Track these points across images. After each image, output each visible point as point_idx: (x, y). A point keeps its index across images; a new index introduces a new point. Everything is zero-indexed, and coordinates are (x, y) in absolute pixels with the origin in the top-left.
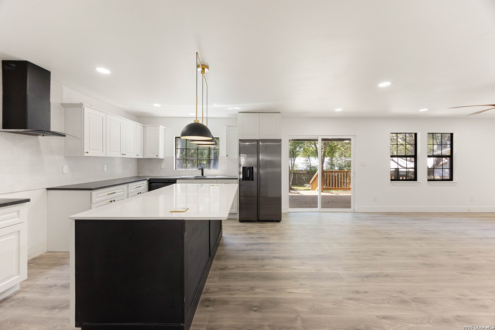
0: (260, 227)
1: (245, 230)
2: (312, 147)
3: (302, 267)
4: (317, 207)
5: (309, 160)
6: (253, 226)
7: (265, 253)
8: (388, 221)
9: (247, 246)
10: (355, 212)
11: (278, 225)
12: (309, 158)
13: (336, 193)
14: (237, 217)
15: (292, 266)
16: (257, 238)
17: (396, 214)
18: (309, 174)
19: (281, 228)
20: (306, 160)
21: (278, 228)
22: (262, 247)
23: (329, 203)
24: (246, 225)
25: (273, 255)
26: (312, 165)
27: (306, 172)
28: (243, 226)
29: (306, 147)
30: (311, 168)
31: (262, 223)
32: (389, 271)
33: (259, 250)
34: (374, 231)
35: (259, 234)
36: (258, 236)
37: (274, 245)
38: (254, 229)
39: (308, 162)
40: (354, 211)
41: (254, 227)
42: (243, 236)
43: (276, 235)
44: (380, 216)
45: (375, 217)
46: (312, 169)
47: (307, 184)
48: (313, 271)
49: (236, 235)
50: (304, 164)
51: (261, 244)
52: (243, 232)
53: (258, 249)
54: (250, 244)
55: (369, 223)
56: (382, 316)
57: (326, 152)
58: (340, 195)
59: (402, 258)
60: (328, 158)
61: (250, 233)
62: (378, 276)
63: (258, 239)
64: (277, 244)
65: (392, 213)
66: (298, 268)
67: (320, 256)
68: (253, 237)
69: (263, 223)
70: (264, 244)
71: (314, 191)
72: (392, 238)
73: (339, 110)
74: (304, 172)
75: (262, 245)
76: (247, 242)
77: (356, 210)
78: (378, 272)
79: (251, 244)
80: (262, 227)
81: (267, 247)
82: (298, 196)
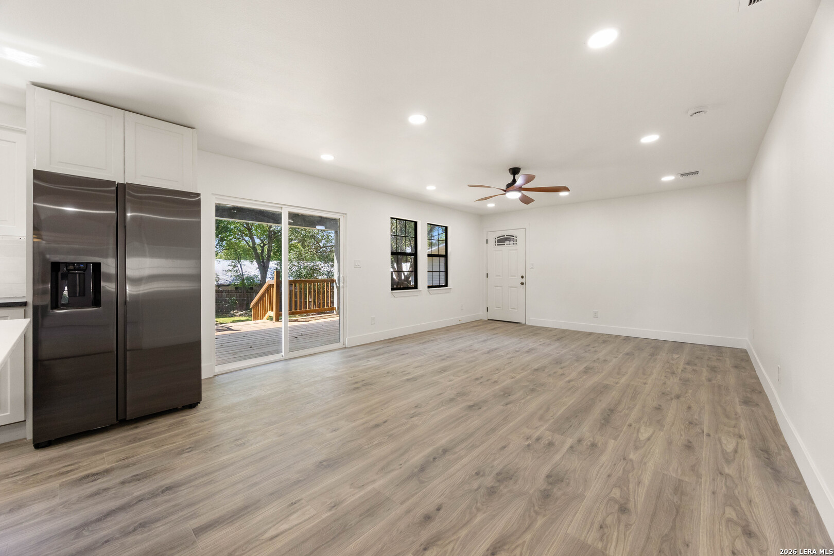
0: (131, 442)
1: (63, 474)
2: (245, 240)
3: (294, 519)
4: (279, 351)
5: (239, 266)
6: (100, 445)
7: (161, 529)
8: (396, 353)
9: (78, 536)
10: (345, 348)
11: (192, 418)
12: (239, 262)
13: (303, 320)
14: (28, 432)
15: (265, 532)
16: (123, 483)
17: (399, 340)
18: (240, 291)
19: (202, 424)
20: (233, 264)
21: (194, 426)
22: (147, 511)
23: (298, 339)
24: (71, 450)
25: (194, 523)
26: (246, 275)
27: (233, 288)
28: (52, 461)
29: (233, 240)
30: (243, 280)
31: (136, 427)
32: (443, 440)
33: (135, 530)
34: (387, 373)
35: (128, 466)
36: (127, 474)
37: (192, 484)
38: (104, 454)
39: (237, 268)
40: (344, 346)
41: (106, 447)
42: (57, 501)
43: (191, 449)
44: (382, 346)
45: (377, 349)
46: (245, 281)
47: (236, 311)
48: (324, 516)
49: (18, 506)
50: (229, 274)
51: (140, 500)
52: (55, 484)
53: (131, 528)
54: (92, 523)
55: (373, 362)
56: (488, 550)
57: (272, 251)
58: (310, 322)
59: (443, 408)
60: (275, 262)
61: (88, 476)
62: (435, 458)
63: (127, 489)
64: (202, 476)
65: (394, 340)
66: (284, 527)
67: (324, 463)
68: (105, 486)
69: (138, 425)
70: (153, 495)
71: (259, 321)
72: (414, 379)
73: (327, 157)
74: (229, 288)
75: (144, 504)
76: (75, 519)
77: (347, 345)
78: (430, 449)
79: (99, 520)
80: (135, 440)
81: (167, 501)
82: (230, 335)
